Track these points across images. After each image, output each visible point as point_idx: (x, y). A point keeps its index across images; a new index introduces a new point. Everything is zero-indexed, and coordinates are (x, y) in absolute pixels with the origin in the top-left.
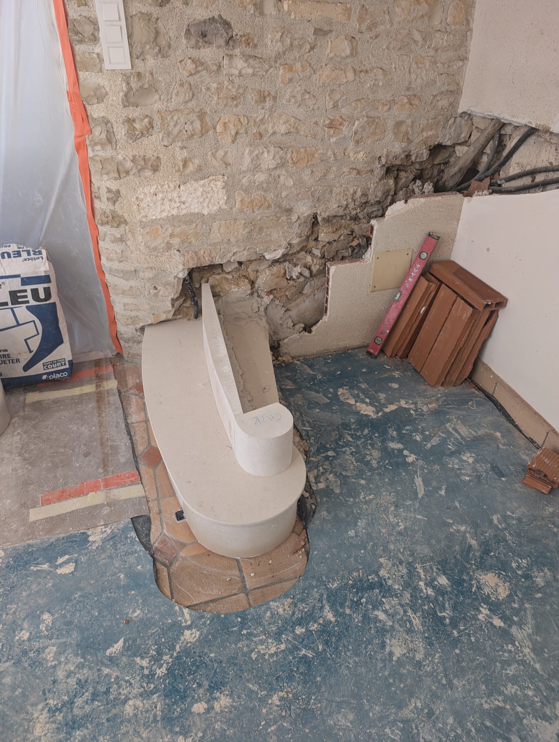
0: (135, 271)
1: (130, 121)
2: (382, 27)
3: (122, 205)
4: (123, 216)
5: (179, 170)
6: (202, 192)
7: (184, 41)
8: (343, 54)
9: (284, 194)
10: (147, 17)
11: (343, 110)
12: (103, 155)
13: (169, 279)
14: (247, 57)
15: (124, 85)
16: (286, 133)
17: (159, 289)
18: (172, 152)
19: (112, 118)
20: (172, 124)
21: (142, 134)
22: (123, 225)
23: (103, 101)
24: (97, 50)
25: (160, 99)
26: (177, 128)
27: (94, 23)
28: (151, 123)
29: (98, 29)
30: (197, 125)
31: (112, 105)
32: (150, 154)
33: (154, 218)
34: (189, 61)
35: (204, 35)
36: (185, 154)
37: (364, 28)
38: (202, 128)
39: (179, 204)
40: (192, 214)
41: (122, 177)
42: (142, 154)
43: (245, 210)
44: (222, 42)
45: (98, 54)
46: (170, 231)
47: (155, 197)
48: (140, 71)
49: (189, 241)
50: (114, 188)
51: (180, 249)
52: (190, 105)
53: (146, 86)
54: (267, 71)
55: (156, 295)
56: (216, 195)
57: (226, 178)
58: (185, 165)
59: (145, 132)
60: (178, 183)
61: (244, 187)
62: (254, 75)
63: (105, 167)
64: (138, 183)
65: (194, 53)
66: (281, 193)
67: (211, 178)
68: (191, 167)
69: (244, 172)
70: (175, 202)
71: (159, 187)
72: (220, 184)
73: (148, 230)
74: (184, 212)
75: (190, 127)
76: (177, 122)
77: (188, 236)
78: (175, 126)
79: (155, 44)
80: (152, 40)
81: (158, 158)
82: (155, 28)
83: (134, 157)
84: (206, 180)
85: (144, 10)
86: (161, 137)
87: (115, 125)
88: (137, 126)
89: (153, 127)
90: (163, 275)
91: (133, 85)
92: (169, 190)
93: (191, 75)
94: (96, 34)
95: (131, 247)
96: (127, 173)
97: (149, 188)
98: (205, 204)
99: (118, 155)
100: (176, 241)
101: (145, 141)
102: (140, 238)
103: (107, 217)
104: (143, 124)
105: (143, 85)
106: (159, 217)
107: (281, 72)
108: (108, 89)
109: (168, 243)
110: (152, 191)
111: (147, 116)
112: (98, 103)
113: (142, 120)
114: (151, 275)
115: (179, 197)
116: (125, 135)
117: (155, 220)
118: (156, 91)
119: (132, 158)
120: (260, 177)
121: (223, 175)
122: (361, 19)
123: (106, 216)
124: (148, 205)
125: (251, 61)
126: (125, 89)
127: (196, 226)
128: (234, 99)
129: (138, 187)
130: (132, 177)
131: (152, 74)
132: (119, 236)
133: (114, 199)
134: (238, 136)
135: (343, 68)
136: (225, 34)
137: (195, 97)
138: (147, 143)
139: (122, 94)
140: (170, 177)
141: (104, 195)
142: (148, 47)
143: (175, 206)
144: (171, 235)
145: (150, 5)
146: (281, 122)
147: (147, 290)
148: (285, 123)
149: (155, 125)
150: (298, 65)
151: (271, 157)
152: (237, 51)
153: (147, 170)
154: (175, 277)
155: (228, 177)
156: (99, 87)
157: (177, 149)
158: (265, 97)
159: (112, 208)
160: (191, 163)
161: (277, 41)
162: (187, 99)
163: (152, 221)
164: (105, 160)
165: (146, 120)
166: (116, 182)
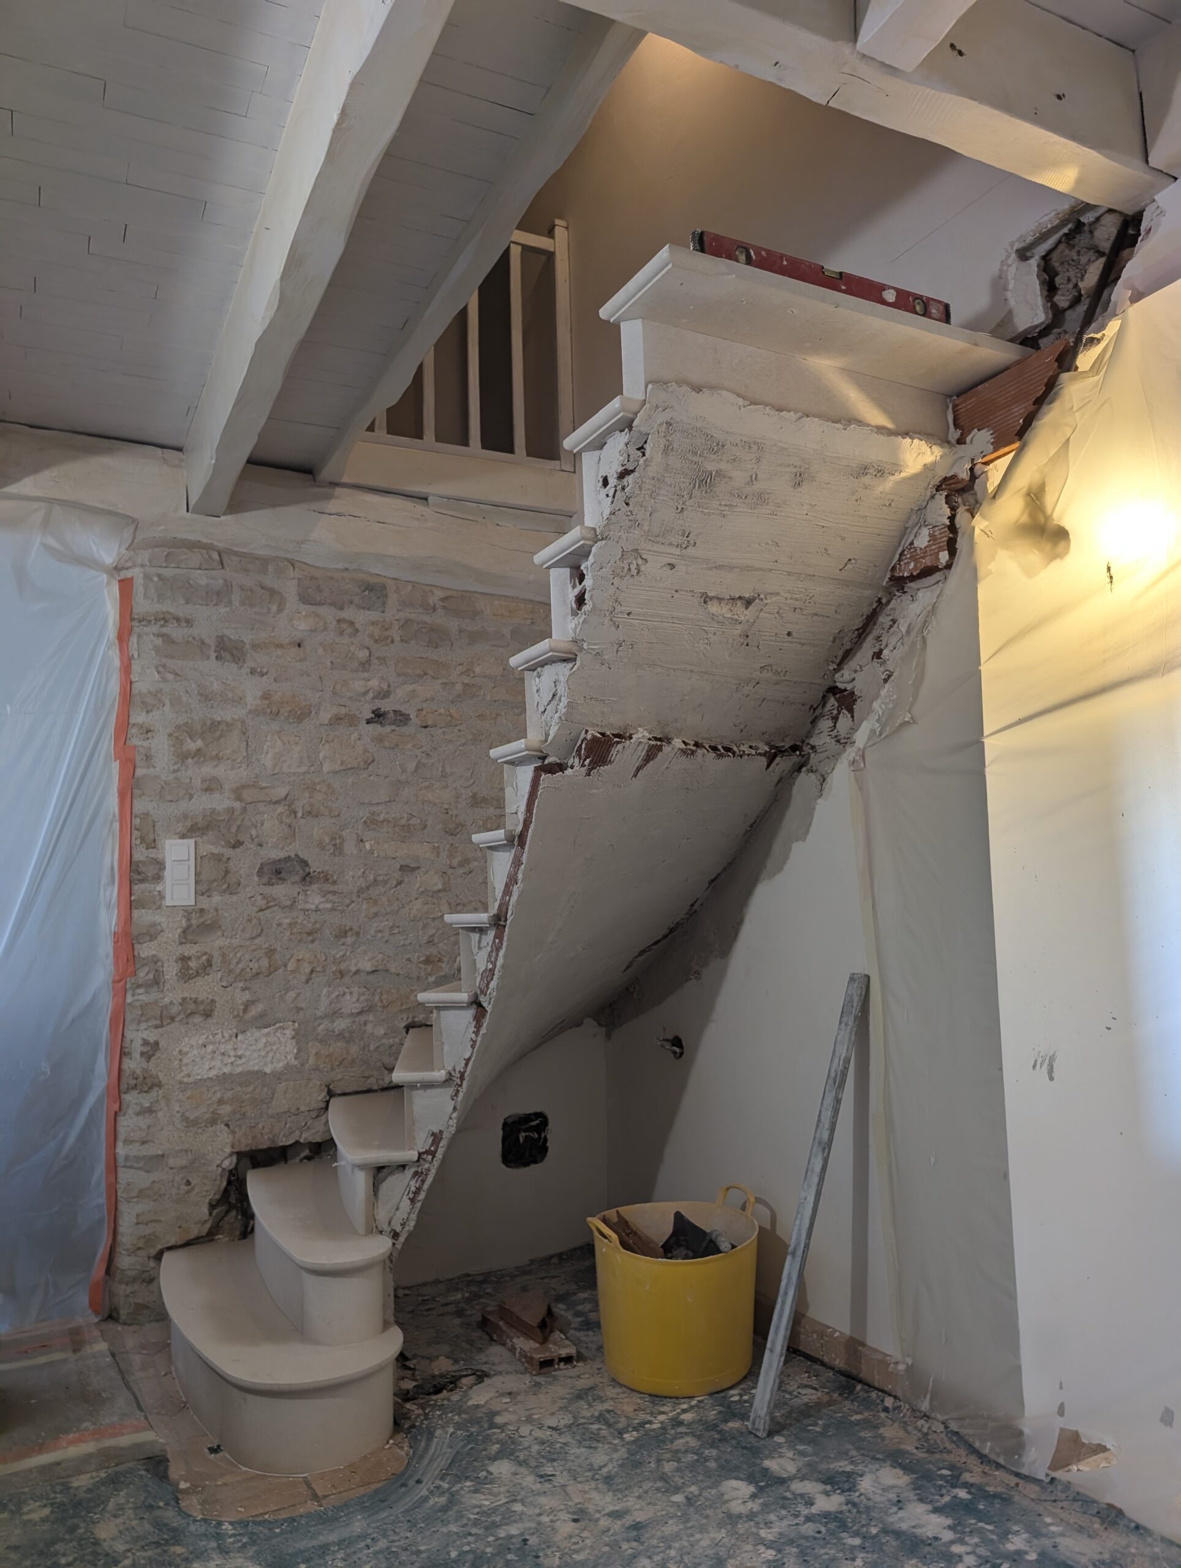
0: (163, 1156)
1: (184, 959)
2: (476, 864)
3: (159, 1061)
4: (157, 1076)
5: (238, 1016)
6: (265, 1043)
7: (256, 879)
8: (435, 888)
9: (372, 1047)
10: (218, 858)
11: (441, 945)
12: (145, 999)
13: (210, 1169)
14: (325, 894)
15: (183, 921)
16: (373, 972)
17: (192, 1185)
18: (231, 994)
19: (163, 956)
20: (235, 961)
21: (198, 973)
22: (156, 1089)
23: (156, 938)
24: (159, 888)
25: (223, 935)
26: (240, 966)
27: (160, 865)
28: (209, 961)
29: (163, 869)
30: (265, 963)
31: (166, 942)
32: (202, 996)
33: (199, 1077)
34: (260, 897)
35: (278, 872)
36: (248, 997)
37: (455, 863)
38: (270, 966)
39: (233, 1059)
40: (250, 1073)
41: (164, 1024)
42: (194, 997)
43: (321, 1066)
44: (297, 878)
45: (159, 892)
46: (218, 1095)
47: (203, 1049)
48: (204, 907)
49: (243, 1110)
50: (152, 1039)
51: (229, 1123)
52: (257, 941)
53: (209, 922)
54: (348, 906)
55: (187, 1194)
56: (283, 1048)
57: (296, 1025)
58: (245, 1010)
59: (200, 971)
60: (235, 1031)
61: (319, 1037)
62: (333, 909)
63: (145, 1013)
64: (183, 1031)
65: (267, 890)
66: (369, 1046)
67: (278, 1025)
68: (253, 1012)
69: (321, 1018)
70: (229, 1056)
71: (211, 1037)
72: (289, 1033)
73: (189, 1093)
74: (239, 1070)
75: (256, 965)
76: (240, 959)
77: (243, 1102)
78: (237, 963)
79: (223, 882)
80: (221, 877)
81: (213, 1001)
82: (225, 868)
83: (184, 999)
84: (271, 1028)
85: (216, 851)
86: (219, 977)
87: (166, 964)
88: (193, 964)
89: (211, 965)
90: (202, 1161)
91: (194, 922)
92: (223, 1041)
93: (262, 910)
94: (161, 873)
95: (162, 1121)
96: (172, 1019)
97: (197, 1038)
98: (269, 1059)
99: (164, 998)
100: (225, 1111)
101: (200, 982)
102: (176, 1107)
103: (136, 1079)
104: (201, 962)
105: (205, 921)
106: (206, 1077)
107: (365, 906)
108: (164, 926)
109: (214, 1113)
110: (200, 1042)
111: (206, 953)
112: (150, 941)
113: (199, 958)
114: (184, 1162)
115: (235, 1049)
116: (176, 975)
117: (201, 1080)
118: (220, 927)
119: (180, 1001)
120: (341, 1024)
121: (294, 1022)
122: (451, 856)
123: (135, 1076)
124: (193, 1061)
125: (331, 897)
126: (184, 925)
127: (254, 1090)
128: (309, 934)
129: (183, 1037)
130: (177, 1024)
132: (148, 1105)
133: (150, 1053)
134: (314, 975)
135: (436, 901)
136: (302, 872)
137: (264, 933)
139: (179, 931)
140: (226, 1024)
141: (137, 1048)
142: (216, 884)
143: (230, 1061)
144: (219, 1102)
145: (223, 847)
146: (366, 958)
147: (176, 1185)
148: (371, 959)
149: (213, 963)
150: (384, 899)
151: (355, 1000)
152: (315, 887)
153: (197, 1016)
154: (217, 1166)
155: (299, 1025)
156: (154, 925)
157: (238, 991)
158: (346, 932)
159: (145, 1065)
160: (253, 1007)
161: (359, 877)
162: (254, 935)
163: (196, 1082)
164: (147, 1004)
165: (204, 958)
166: (156, 1031)
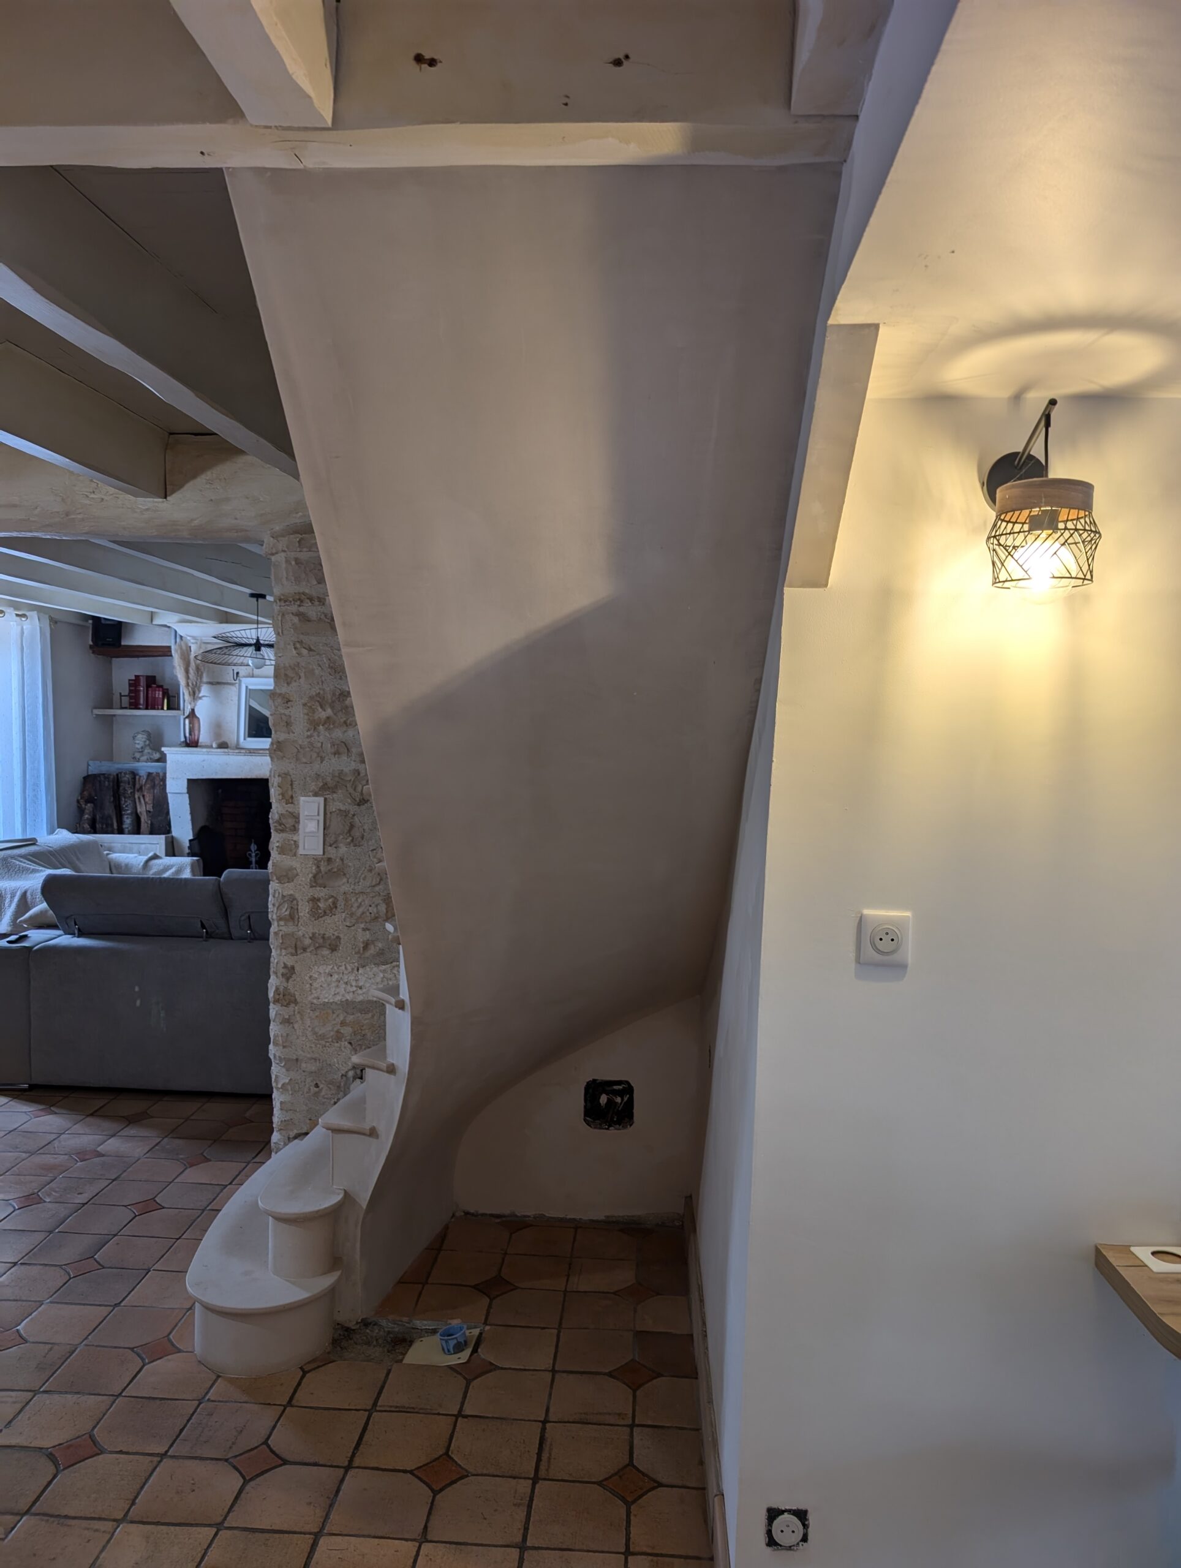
0: (297, 1060)
1: (314, 900)
3: (295, 982)
4: (294, 994)
5: (358, 952)
6: (382, 978)
10: (344, 814)
12: (286, 930)
13: (336, 1077)
15: (314, 868)
17: (320, 1087)
18: (353, 933)
19: (297, 896)
20: (356, 905)
21: (325, 912)
22: (293, 1005)
23: (293, 881)
24: (295, 838)
25: (348, 882)
26: (361, 910)
27: (296, 818)
28: (334, 903)
29: (298, 822)
30: (383, 908)
31: (300, 885)
32: (330, 933)
33: (326, 1000)
36: (368, 936)
38: (387, 912)
39: (355, 989)
40: (370, 1002)
41: (299, 952)
42: (323, 933)
45: (295, 841)
46: (341, 1018)
47: (330, 977)
48: (332, 857)
49: (363, 1033)
50: (289, 964)
51: (352, 1042)
52: (377, 889)
53: (335, 870)
55: (316, 1094)
58: (366, 948)
59: (328, 912)
60: (356, 964)
63: (284, 941)
64: (313, 960)
68: (372, 950)
70: (351, 986)
71: (335, 968)
73: (317, 1014)
74: (360, 998)
75: (375, 910)
76: (361, 904)
77: (363, 1026)
78: (359, 907)
79: (348, 835)
80: (346, 831)
81: (338, 938)
82: (350, 823)
83: (314, 934)
84: (388, 966)
85: (343, 808)
86: (343, 917)
87: (300, 903)
88: (321, 905)
89: (336, 907)
90: (329, 1070)
91: (322, 869)
92: (345, 972)
94: (296, 825)
95: (298, 1031)
96: (305, 950)
97: (325, 968)
99: (298, 931)
100: (347, 1031)
101: (327, 920)
102: (308, 1022)
103: (279, 995)
104: (327, 904)
105: (332, 869)
106: (331, 1001)
108: (299, 870)
109: (338, 1032)
110: (327, 971)
111: (332, 896)
112: (288, 882)
113: (326, 900)
114: (313, 1068)
115: (357, 981)
116: (308, 913)
117: (327, 1003)
118: (345, 874)
119: (311, 935)
123: (277, 992)
124: (321, 986)
126: (314, 871)
127: (373, 1016)
129: (313, 966)
130: (309, 954)
131: (342, 860)
132: (287, 1017)
133: (288, 975)
137: (382, 883)
138: (329, 922)
139: (311, 876)
140: (349, 958)
141: (279, 970)
142: (341, 837)
143: (351, 990)
144: (342, 1023)
145: (349, 804)
147: (307, 1086)
149: (338, 906)
153: (325, 949)
154: (342, 1075)
156: (291, 869)
157: (360, 930)
159: (285, 984)
160: (372, 946)
162: (374, 883)
163: (325, 1004)
164: (286, 935)
165: (330, 900)
166: (292, 958)
